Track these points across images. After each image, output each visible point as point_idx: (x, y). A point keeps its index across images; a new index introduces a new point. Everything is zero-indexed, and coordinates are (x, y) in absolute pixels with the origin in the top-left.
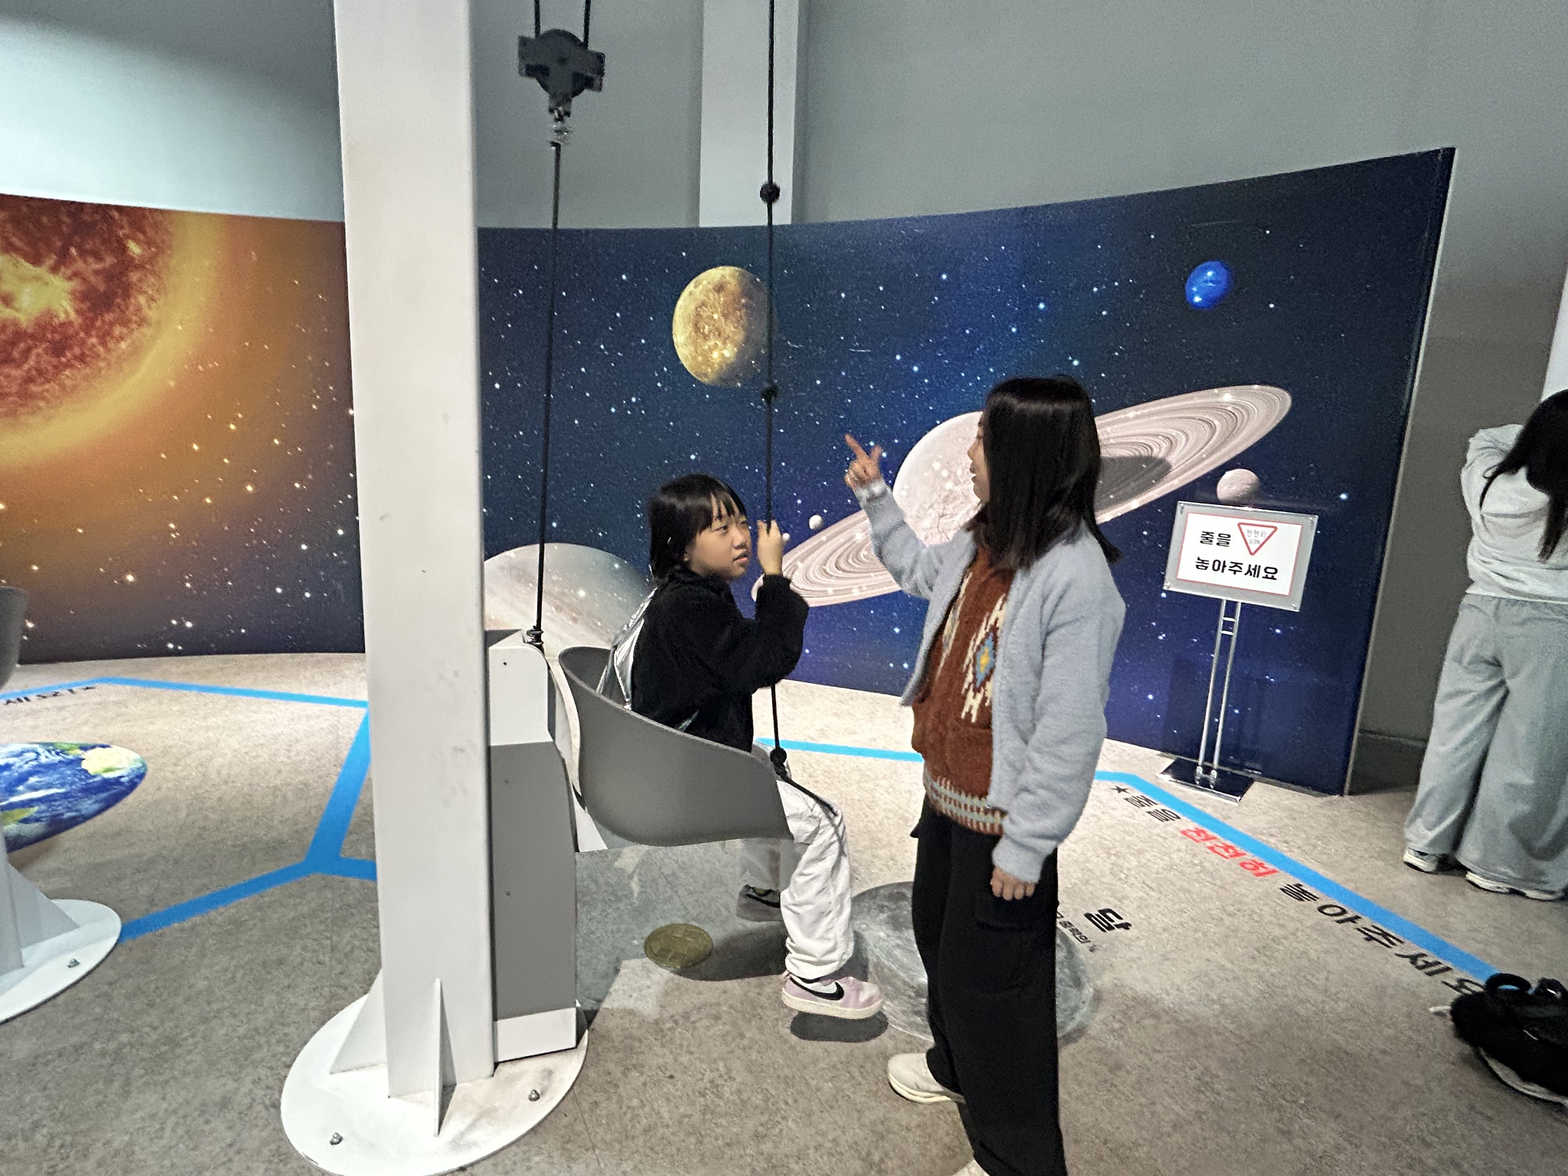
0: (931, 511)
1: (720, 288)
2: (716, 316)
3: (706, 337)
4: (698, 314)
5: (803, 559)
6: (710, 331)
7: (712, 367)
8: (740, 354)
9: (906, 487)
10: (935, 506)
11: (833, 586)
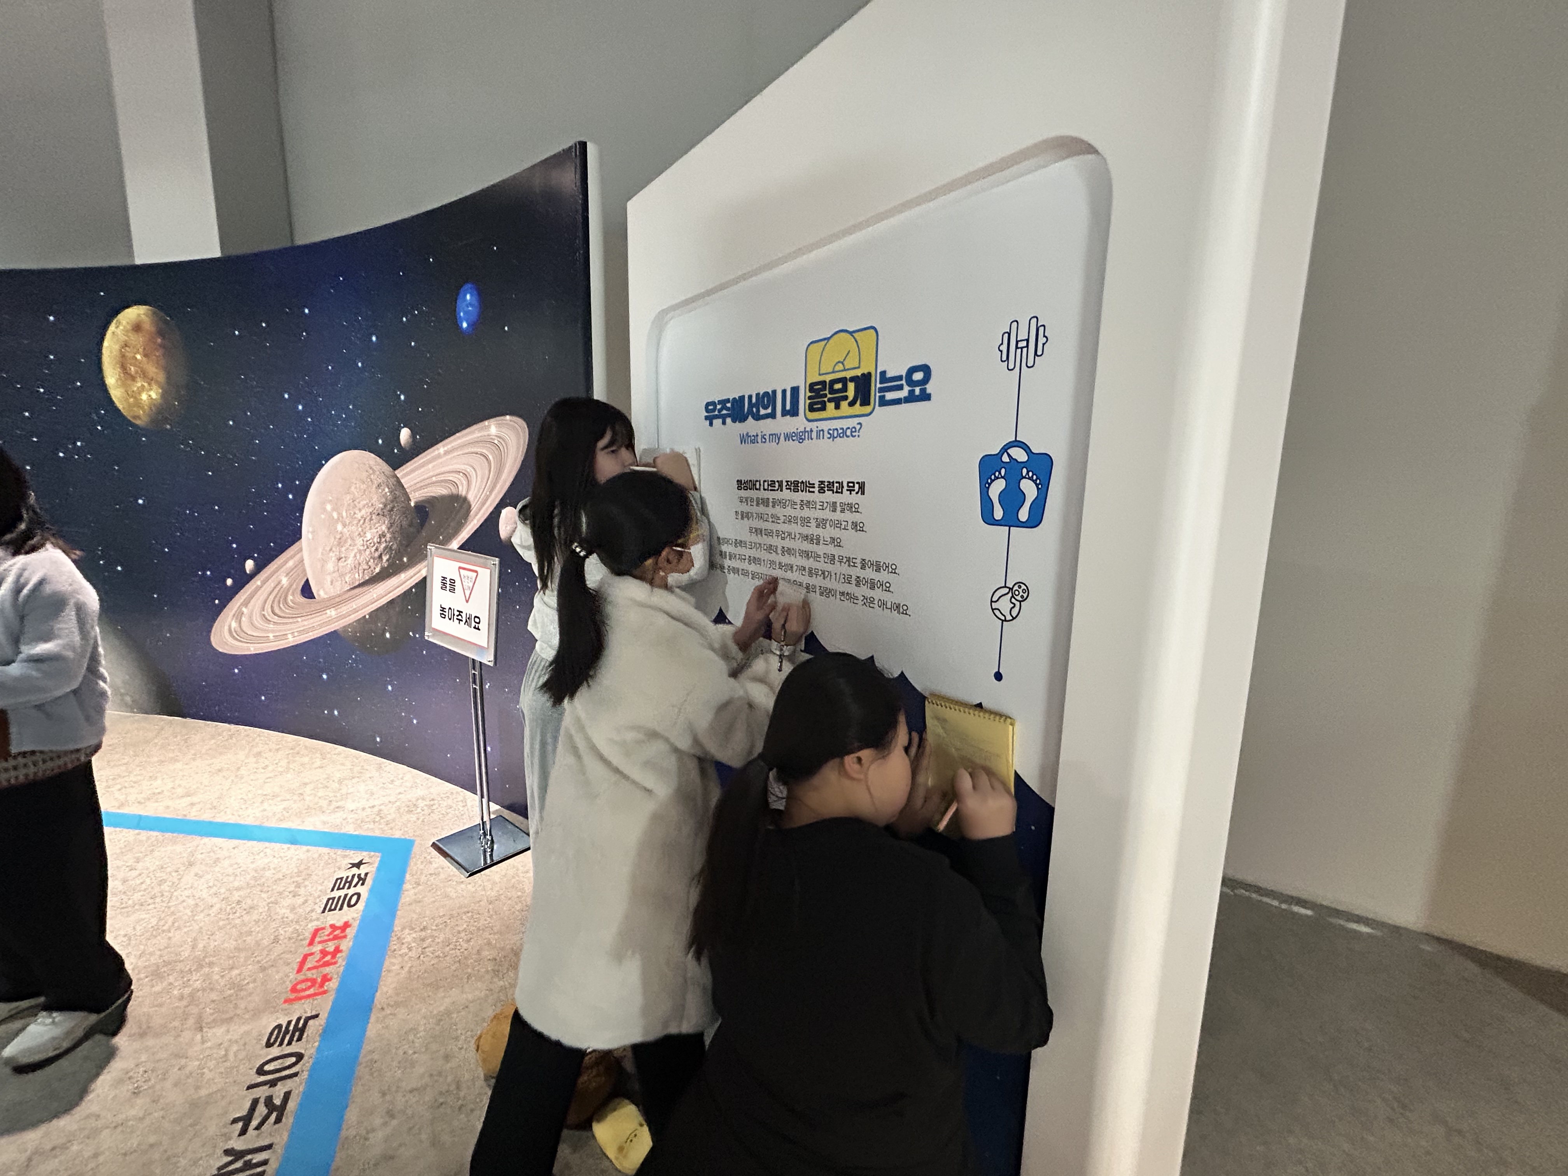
0: (331, 554)
1: (137, 328)
2: (138, 357)
3: (133, 379)
4: (123, 356)
5: (246, 604)
6: (137, 372)
7: (142, 408)
8: (164, 396)
9: (311, 529)
10: (334, 549)
11: (273, 631)
